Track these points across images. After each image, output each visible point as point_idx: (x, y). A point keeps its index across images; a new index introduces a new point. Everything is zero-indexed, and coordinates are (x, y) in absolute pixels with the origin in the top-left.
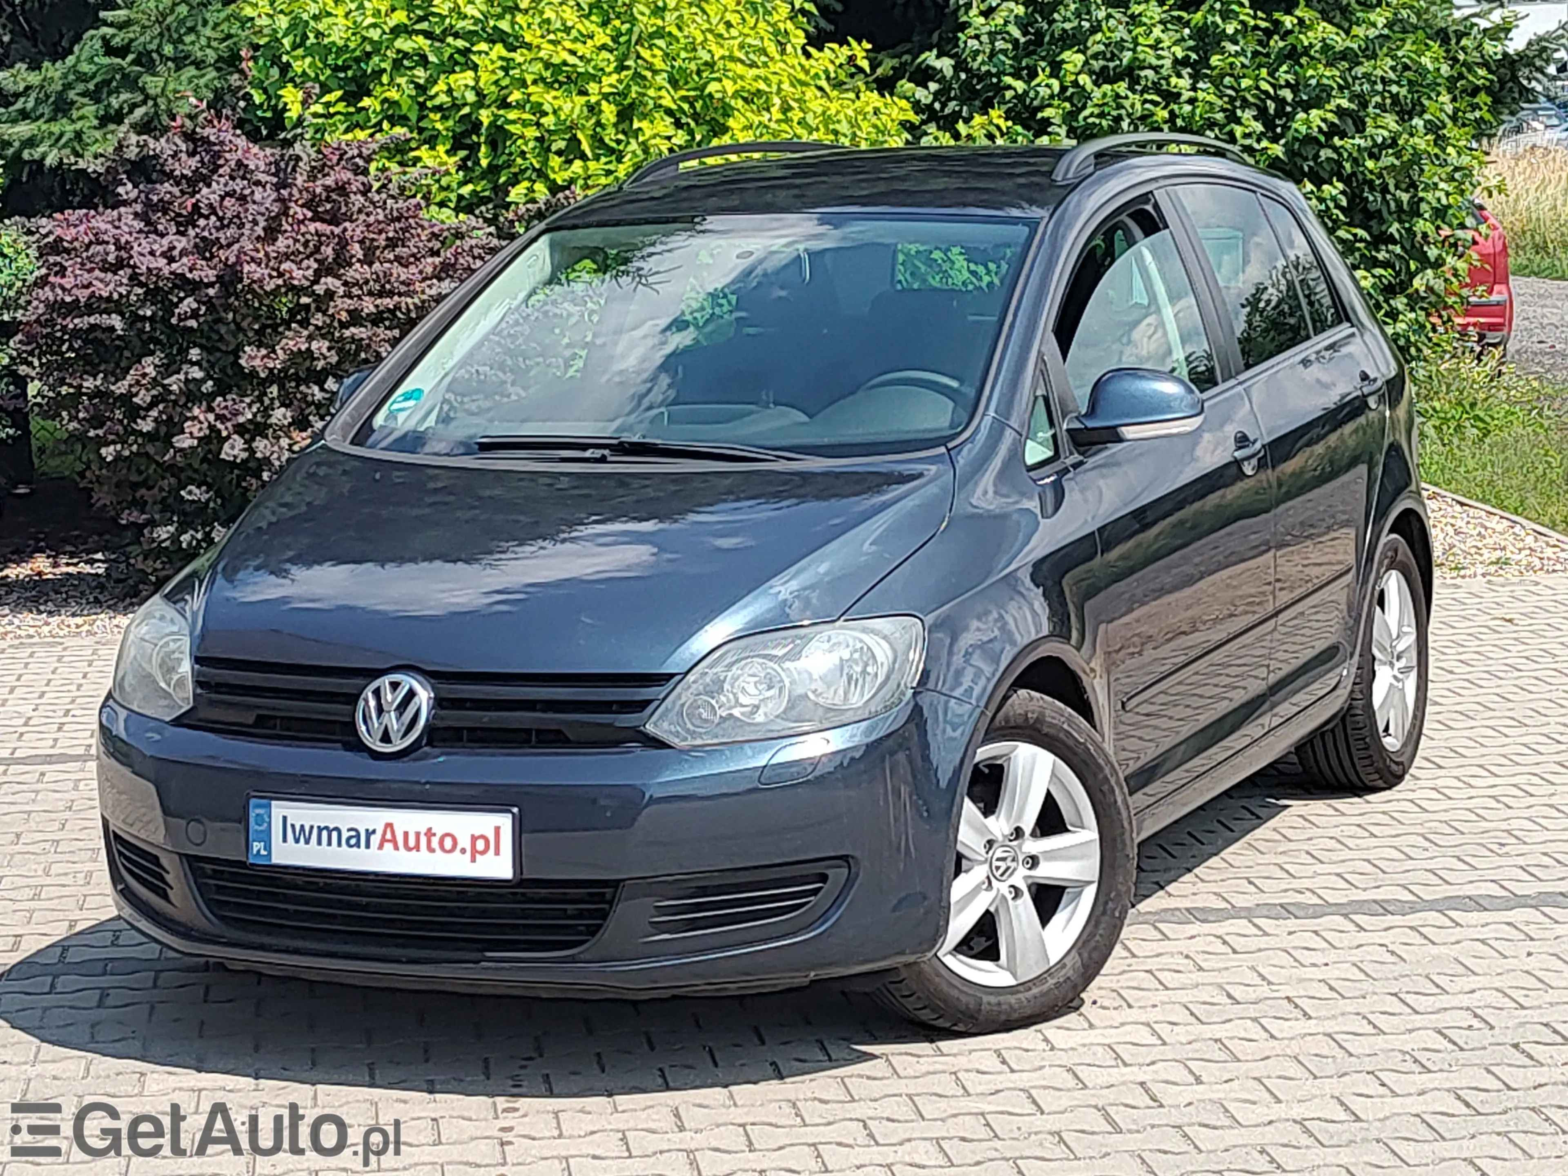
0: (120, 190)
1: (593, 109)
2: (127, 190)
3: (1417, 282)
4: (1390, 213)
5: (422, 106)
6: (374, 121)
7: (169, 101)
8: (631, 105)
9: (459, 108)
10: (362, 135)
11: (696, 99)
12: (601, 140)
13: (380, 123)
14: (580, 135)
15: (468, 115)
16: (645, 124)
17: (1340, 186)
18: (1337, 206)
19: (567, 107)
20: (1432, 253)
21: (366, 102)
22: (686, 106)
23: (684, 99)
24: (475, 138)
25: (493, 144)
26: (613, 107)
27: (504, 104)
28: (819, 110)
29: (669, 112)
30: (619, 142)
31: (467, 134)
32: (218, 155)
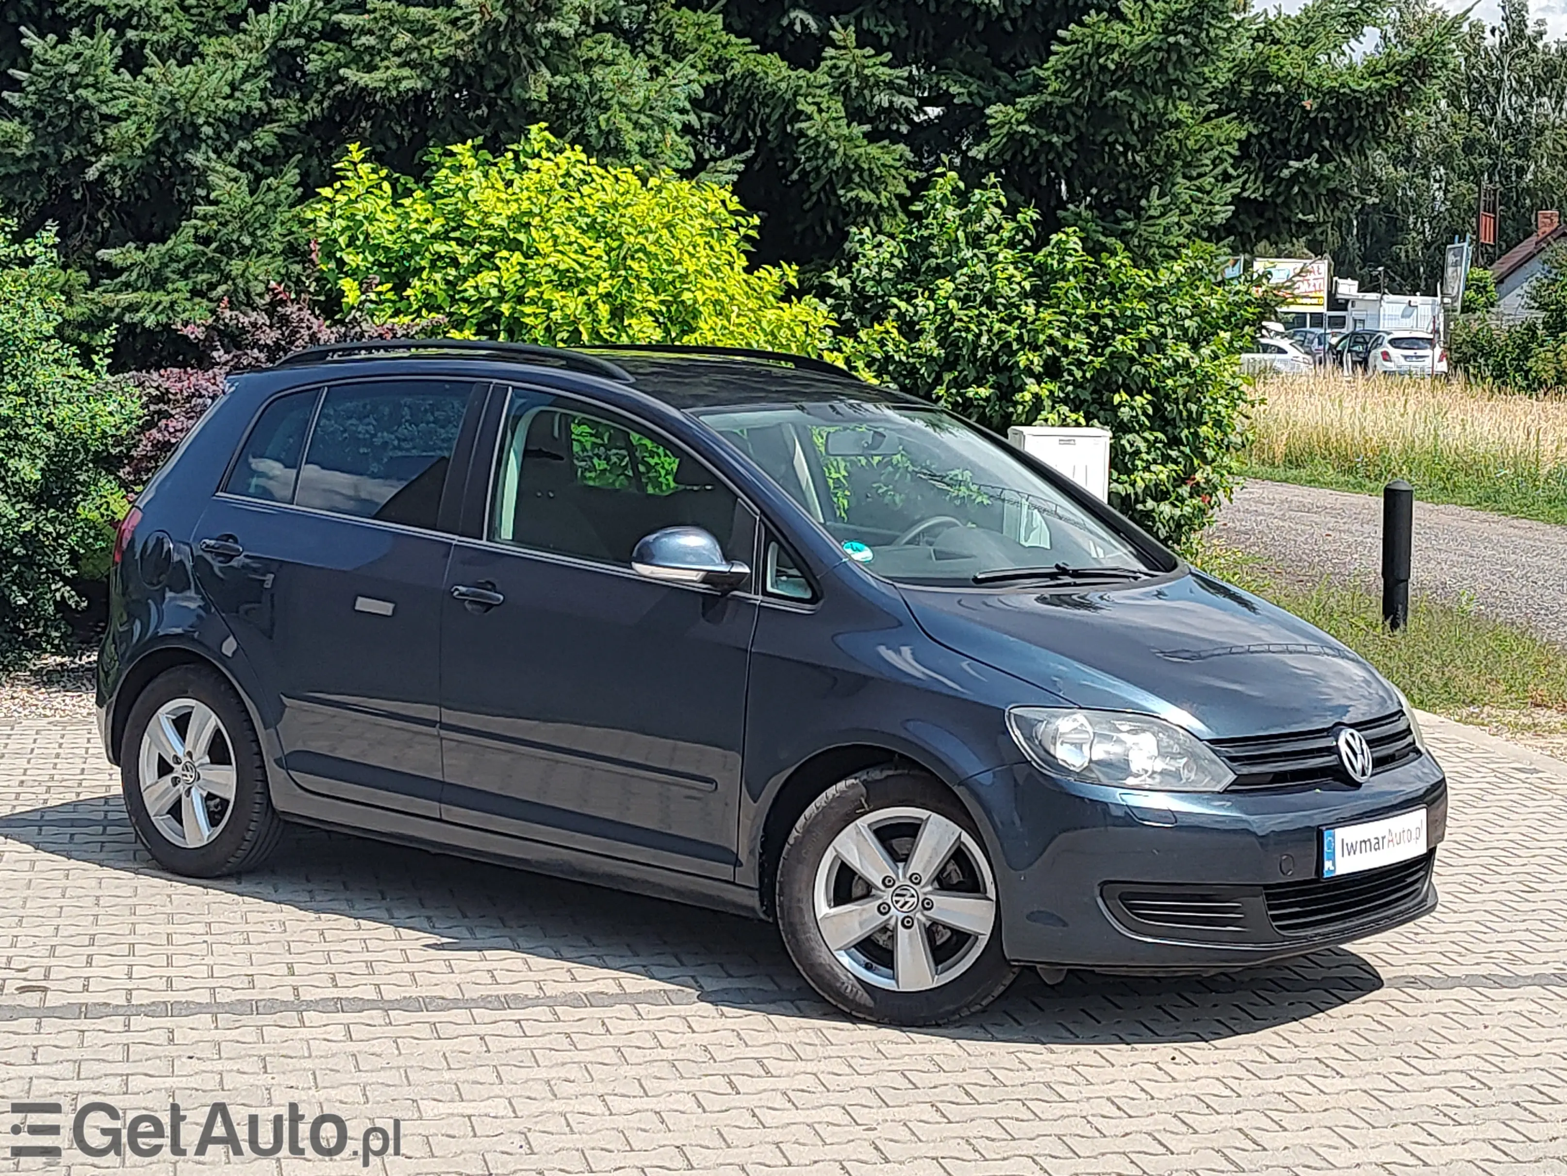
0: (215, 354)
1: (590, 307)
2: (219, 355)
3: (1198, 476)
4: (1182, 420)
5: (452, 297)
6: (415, 307)
7: (248, 281)
8: (622, 305)
9: (482, 300)
10: (407, 320)
11: (672, 303)
12: (598, 333)
13: (420, 309)
14: (581, 328)
15: (492, 307)
16: (634, 321)
17: (1149, 397)
18: (1145, 413)
19: (572, 306)
20: (1210, 453)
21: (409, 292)
22: (664, 309)
23: (662, 302)
24: (495, 327)
25: (511, 333)
26: (607, 307)
27: (520, 300)
28: (773, 317)
29: (651, 313)
30: (611, 335)
31: (488, 322)
32: (294, 332)
